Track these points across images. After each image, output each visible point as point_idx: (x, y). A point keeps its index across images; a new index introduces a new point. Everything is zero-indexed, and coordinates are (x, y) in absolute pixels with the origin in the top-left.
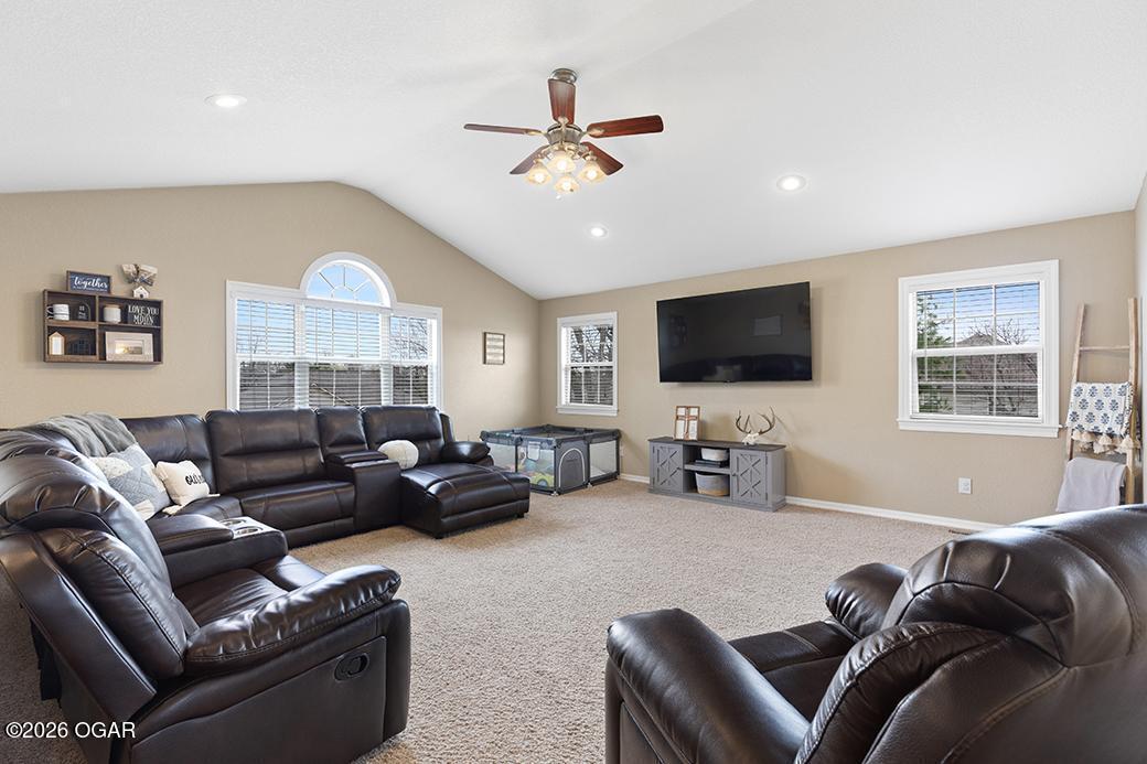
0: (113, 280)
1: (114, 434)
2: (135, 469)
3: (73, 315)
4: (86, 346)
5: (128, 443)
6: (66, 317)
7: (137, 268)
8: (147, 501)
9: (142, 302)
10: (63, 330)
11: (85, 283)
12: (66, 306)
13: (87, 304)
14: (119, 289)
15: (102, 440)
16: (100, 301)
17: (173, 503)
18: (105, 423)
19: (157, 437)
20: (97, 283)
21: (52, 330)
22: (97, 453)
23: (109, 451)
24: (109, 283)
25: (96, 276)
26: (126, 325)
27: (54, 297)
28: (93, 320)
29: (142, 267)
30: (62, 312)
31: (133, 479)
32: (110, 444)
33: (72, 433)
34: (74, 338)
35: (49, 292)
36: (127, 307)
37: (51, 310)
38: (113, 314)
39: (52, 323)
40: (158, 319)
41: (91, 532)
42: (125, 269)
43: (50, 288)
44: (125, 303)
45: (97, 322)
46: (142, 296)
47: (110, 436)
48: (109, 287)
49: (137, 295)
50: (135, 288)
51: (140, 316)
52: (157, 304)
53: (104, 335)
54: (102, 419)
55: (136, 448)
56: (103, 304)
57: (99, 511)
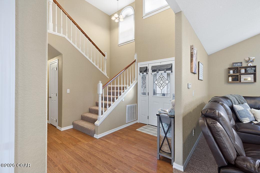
0: (243, 63)
1: (241, 100)
2: (245, 109)
3: (234, 72)
4: (236, 79)
5: (244, 102)
6: (232, 73)
7: (249, 58)
8: (248, 118)
9: (251, 67)
10: (231, 76)
11: (236, 65)
12: (232, 71)
13: (237, 69)
14: (244, 65)
15: (238, 101)
16: (239, 68)
17: (256, 120)
18: (239, 97)
19: (252, 102)
20: (239, 64)
21: (229, 76)
22: (236, 104)
23: (239, 103)
24: (242, 64)
25: (239, 63)
26: (246, 73)
27: (230, 69)
28: (238, 73)
29: (251, 58)
30: (231, 72)
31: (244, 111)
32: (240, 102)
33: (231, 98)
34: (234, 77)
35: (229, 68)
36: (246, 69)
37: (229, 72)
38: (243, 71)
39: (229, 75)
40: (255, 71)
41: (215, 120)
42: (246, 59)
43: (229, 67)
44: (245, 68)
45: (239, 73)
46: (250, 65)
47: (240, 100)
48: (242, 65)
49: (249, 65)
50: (248, 64)
51: (250, 70)
52: (255, 67)
53: (241, 76)
54: (238, 96)
55: (246, 104)
56: (241, 69)
57: (217, 117)
